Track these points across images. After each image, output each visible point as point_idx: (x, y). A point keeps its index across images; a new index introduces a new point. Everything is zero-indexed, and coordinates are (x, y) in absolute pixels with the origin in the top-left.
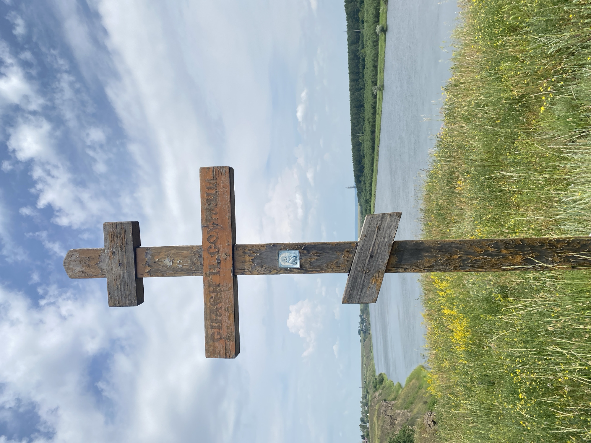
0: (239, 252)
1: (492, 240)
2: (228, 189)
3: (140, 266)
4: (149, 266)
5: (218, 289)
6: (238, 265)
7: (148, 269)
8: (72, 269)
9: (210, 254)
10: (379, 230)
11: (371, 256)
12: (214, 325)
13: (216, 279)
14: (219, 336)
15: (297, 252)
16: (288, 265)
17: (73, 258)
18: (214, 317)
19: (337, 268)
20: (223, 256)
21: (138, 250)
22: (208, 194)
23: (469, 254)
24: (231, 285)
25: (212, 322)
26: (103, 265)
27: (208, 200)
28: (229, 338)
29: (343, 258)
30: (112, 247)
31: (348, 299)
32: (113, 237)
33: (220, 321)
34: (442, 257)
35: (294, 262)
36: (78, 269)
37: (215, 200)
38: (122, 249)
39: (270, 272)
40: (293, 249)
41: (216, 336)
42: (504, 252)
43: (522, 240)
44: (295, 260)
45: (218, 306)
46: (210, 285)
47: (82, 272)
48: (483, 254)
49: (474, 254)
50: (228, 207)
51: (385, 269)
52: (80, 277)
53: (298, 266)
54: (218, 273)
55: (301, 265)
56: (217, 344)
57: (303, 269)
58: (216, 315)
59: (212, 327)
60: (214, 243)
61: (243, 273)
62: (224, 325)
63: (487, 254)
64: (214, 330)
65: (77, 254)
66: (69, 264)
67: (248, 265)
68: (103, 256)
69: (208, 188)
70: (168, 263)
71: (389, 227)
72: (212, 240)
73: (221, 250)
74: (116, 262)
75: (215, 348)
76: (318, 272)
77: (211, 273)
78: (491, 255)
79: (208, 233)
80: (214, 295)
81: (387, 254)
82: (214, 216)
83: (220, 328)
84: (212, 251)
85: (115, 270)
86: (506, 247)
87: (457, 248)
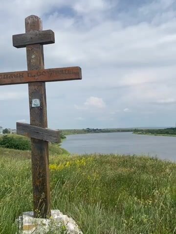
0: (39, 84)
1: (46, 175)
3: (32, 46)
4: (32, 50)
6: (32, 84)
7: (30, 49)
8: (29, 19)
9: (37, 73)
11: (37, 133)
13: (25, 75)
15: (39, 106)
17: (35, 19)
19: (32, 120)
20: (36, 78)
22: (65, 70)
24: (23, 81)
26: (32, 31)
27: (62, 71)
29: (37, 122)
30: (40, 34)
32: (44, 34)
36: (30, 22)
38: (39, 38)
39: (30, 96)
40: (40, 104)
42: (41, 179)
43: (46, 185)
44: (36, 105)
46: (23, 73)
49: (40, 168)
51: (32, 137)
53: (33, 106)
54: (28, 76)
57: (31, 108)
60: (42, 74)
61: (29, 86)
62: (5, 80)
65: (36, 20)
66: (32, 18)
67: (33, 87)
68: (36, 31)
69: (68, 70)
70: (33, 57)
71: (51, 139)
72: (44, 73)
73: (39, 77)
74: (33, 36)
76: (31, 114)
77: (28, 74)
78: (39, 174)
79: (47, 72)
81: (39, 138)
84: (39, 74)
85: (29, 36)
86: (43, 180)
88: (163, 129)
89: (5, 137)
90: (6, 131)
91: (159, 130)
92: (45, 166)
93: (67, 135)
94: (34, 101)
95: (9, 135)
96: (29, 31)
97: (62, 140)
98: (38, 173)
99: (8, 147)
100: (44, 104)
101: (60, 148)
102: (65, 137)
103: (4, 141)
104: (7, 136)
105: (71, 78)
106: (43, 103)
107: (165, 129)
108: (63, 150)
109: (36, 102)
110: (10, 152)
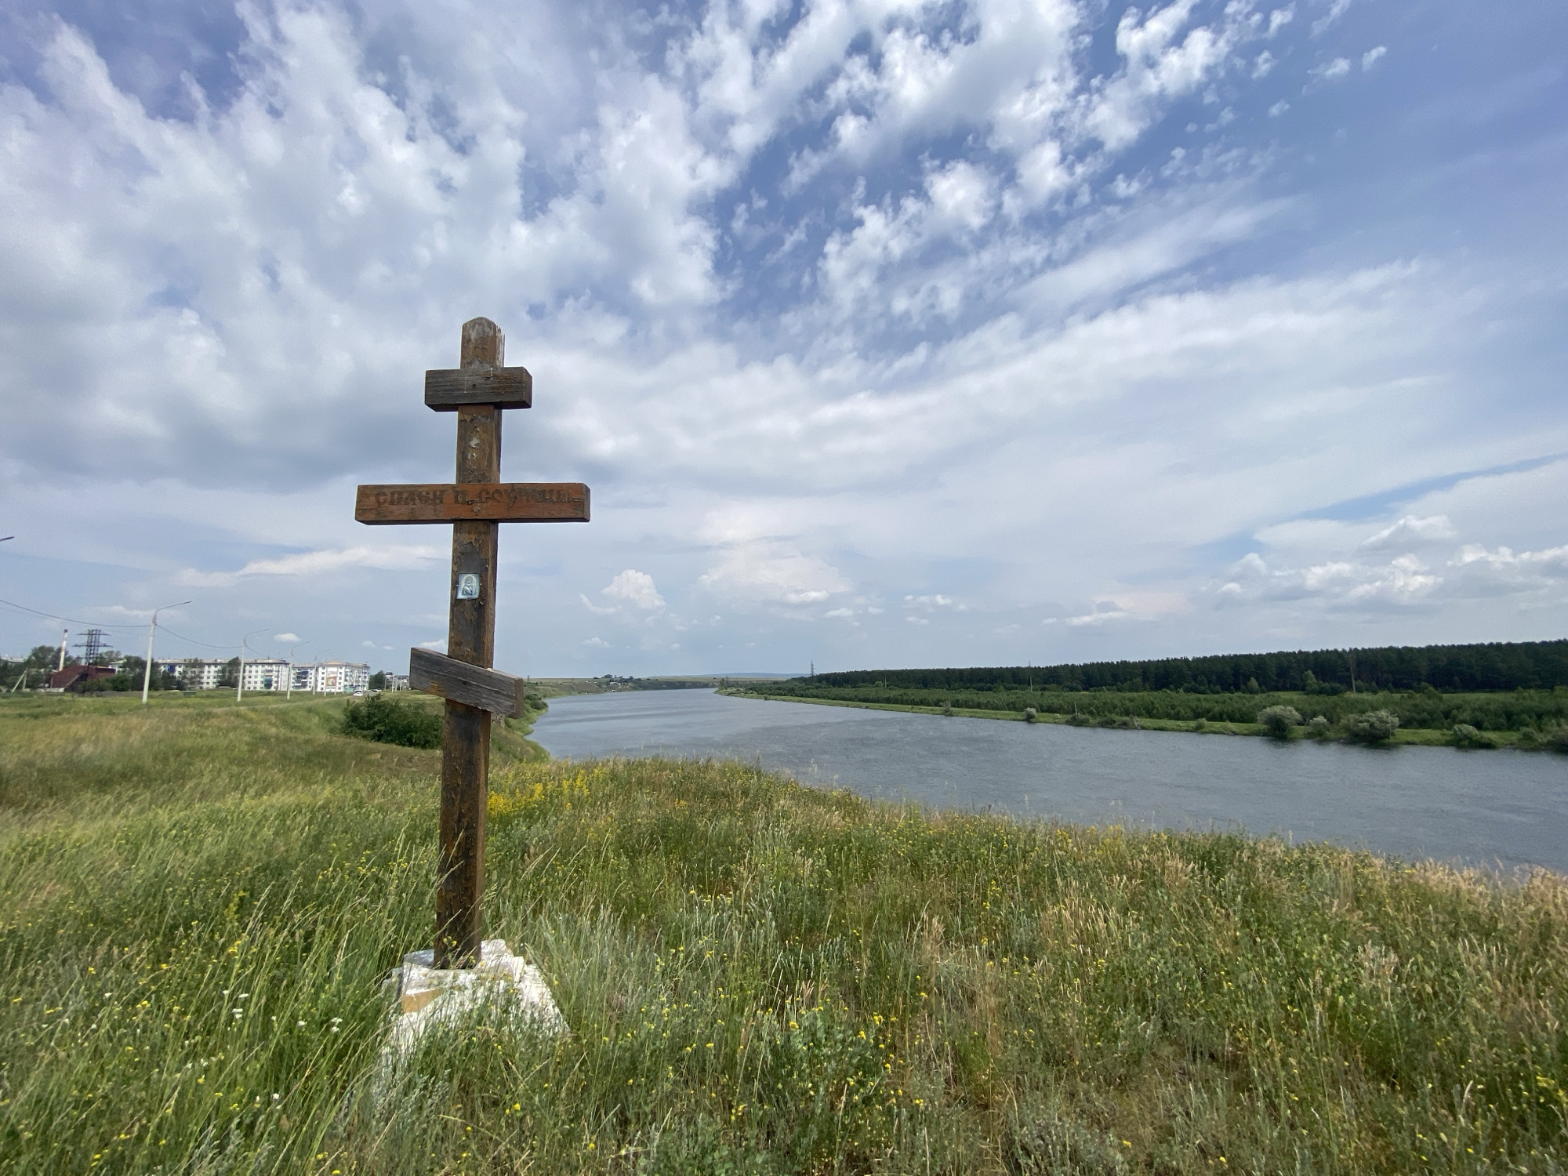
0: (482, 527)
1: (477, 823)
2: (557, 516)
3: (473, 409)
4: (472, 420)
5: (438, 501)
6: (466, 526)
7: (468, 418)
8: (473, 327)
9: (480, 493)
10: (496, 692)
11: (465, 683)
12: (396, 496)
13: (449, 498)
14: (382, 501)
15: (476, 596)
16: (462, 585)
17: (487, 329)
18: (405, 496)
19: (454, 643)
20: (476, 508)
21: (492, 407)
22: (551, 492)
23: (462, 796)
24: (441, 517)
25: (400, 493)
26: (476, 365)
27: (544, 491)
28: (378, 513)
29: (467, 649)
30: (495, 376)
31: (418, 656)
32: (506, 378)
33: (399, 502)
34: (460, 765)
35: (465, 592)
36: (473, 335)
37: (545, 500)
38: (493, 388)
39: (454, 563)
40: (481, 591)
41: (382, 499)
42: (463, 835)
43: (474, 856)
44: (467, 593)
45: (417, 501)
46: (442, 492)
47: (469, 340)
48: (461, 812)
49: (462, 801)
50: (537, 515)
51: (450, 697)
52: (463, 337)
53: (460, 596)
54: (456, 501)
55: (462, 600)
56: (373, 499)
57: (456, 603)
58: (407, 499)
59: (393, 494)
60: (493, 498)
61: (456, 531)
62: (394, 507)
63: (461, 816)
64: (389, 496)
65: (492, 333)
66: (480, 324)
67: (466, 538)
68: (487, 366)
69: (559, 492)
70: (474, 442)
71: (498, 704)
72: (496, 495)
73: (484, 505)
74: (479, 381)
75: (368, 496)
76: (451, 620)
77: (457, 493)
78: (459, 821)
79: (506, 491)
80: (431, 496)
81: (468, 702)
82: (525, 498)
83: (392, 503)
84: (484, 495)
85: (468, 380)
86: (467, 838)
87: (470, 782)
88: (785, 679)
89: (374, 704)
90: (378, 681)
91: (776, 683)
92: (478, 792)
93: (551, 696)
94: (463, 579)
95: (388, 695)
96: (470, 363)
97: (534, 714)
98: (456, 817)
99: (379, 737)
100: (490, 591)
101: (529, 743)
102: (545, 705)
103: (370, 716)
104: (378, 697)
105: (563, 515)
106: (486, 590)
107: (787, 681)
108: (535, 747)
109: (470, 585)
110: (384, 754)
